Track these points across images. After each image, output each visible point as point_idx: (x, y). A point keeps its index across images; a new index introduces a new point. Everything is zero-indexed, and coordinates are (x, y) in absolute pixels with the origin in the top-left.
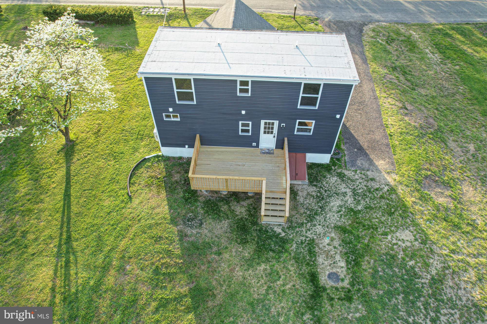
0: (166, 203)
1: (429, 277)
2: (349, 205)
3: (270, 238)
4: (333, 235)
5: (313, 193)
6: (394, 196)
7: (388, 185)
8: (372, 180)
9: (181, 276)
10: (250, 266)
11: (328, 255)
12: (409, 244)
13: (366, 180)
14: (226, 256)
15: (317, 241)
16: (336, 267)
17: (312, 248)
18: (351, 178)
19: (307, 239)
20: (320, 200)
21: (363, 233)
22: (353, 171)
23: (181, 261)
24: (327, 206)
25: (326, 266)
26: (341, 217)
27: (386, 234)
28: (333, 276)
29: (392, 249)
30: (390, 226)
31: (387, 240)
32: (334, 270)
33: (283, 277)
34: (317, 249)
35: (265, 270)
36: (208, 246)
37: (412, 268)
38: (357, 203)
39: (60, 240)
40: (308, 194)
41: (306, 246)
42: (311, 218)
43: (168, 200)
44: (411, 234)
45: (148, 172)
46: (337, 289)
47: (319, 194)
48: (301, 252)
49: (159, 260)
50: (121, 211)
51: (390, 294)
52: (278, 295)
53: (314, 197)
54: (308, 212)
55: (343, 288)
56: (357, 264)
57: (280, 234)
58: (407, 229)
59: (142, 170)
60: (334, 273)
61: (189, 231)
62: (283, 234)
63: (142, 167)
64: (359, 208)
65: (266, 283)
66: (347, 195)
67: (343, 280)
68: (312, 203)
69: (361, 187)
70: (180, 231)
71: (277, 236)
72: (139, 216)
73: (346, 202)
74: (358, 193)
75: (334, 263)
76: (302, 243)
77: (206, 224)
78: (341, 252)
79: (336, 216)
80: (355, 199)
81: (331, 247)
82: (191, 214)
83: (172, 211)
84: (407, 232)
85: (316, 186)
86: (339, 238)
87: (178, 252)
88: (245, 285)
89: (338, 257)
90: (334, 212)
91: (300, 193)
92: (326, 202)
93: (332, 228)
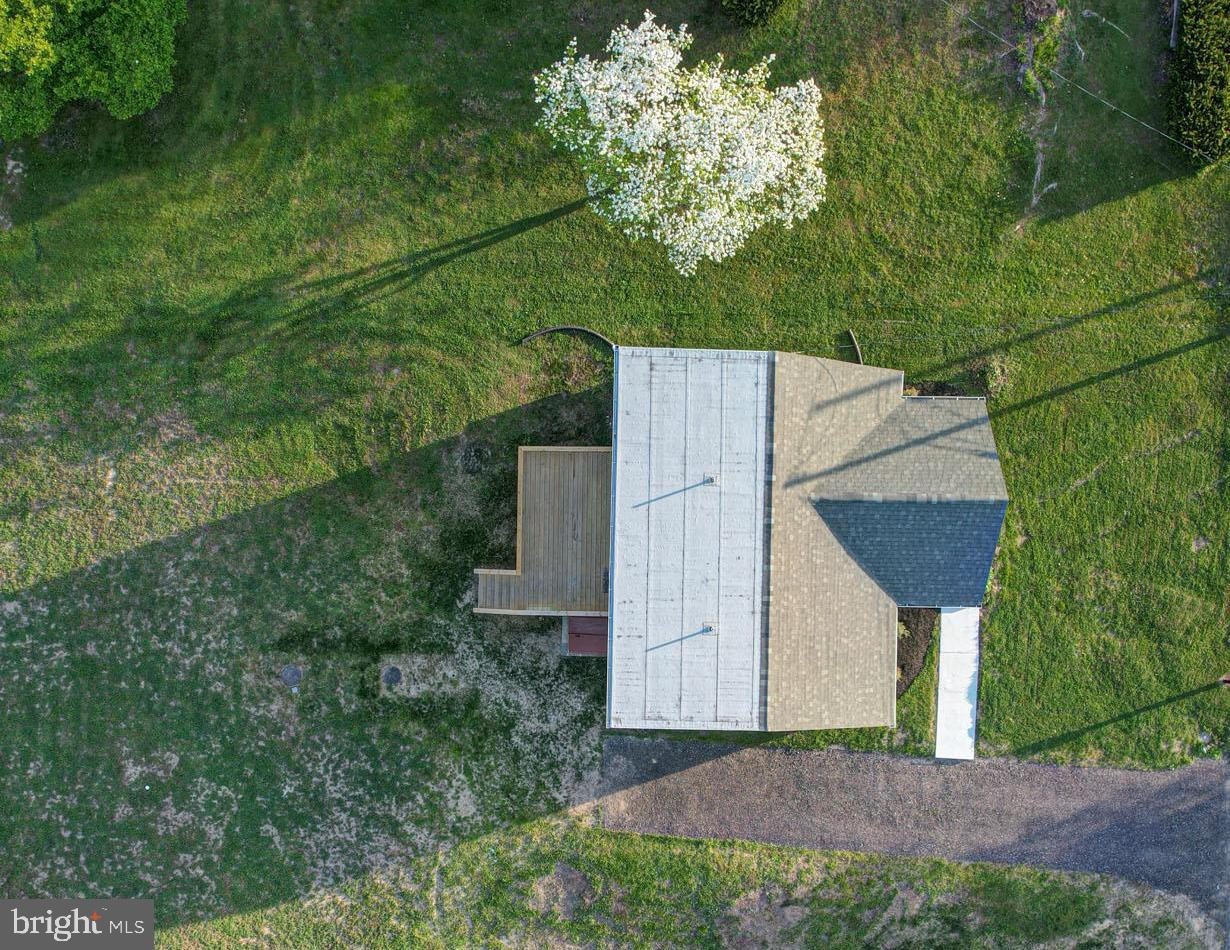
0: (510, 406)
1: (401, 819)
2: (522, 723)
3: (453, 584)
4: (462, 685)
5: (543, 664)
6: (542, 806)
7: (567, 802)
8: (579, 777)
9: (386, 453)
10: (406, 554)
11: (428, 672)
12: (451, 804)
13: (577, 764)
14: (421, 517)
15: (451, 658)
16: (409, 680)
17: (439, 648)
18: (581, 738)
19: (453, 643)
20: (528, 673)
21: (467, 735)
22: (600, 745)
23: (408, 450)
24: (518, 684)
25: (410, 667)
26: (497, 704)
27: (468, 772)
28: (395, 676)
29: (442, 776)
30: (482, 784)
31: (456, 771)
32: (403, 678)
33: (392, 601)
34: (438, 656)
35: (401, 576)
36: (437, 488)
37: (413, 799)
38: (526, 736)
39: (436, 250)
40: (542, 654)
41: (443, 639)
42: (493, 653)
43: (515, 410)
44: (470, 814)
45: (580, 358)
46: (377, 678)
47: (541, 672)
48: (431, 630)
49: (407, 417)
50: (493, 333)
51: (372, 753)
52: (366, 594)
53: (536, 663)
54: (503, 650)
55: (378, 687)
56: (416, 716)
57: (461, 600)
58: (478, 810)
59: (584, 347)
60: (400, 678)
61: (458, 455)
62: (460, 605)
63: (590, 345)
64: (516, 739)
65: (381, 576)
66: (543, 722)
67: (390, 689)
68: (523, 657)
69: (563, 751)
70: (456, 440)
71: (457, 594)
72: (483, 366)
73: (528, 718)
74: (549, 743)
75: (415, 680)
76: (448, 634)
77: (473, 481)
78: (434, 693)
79: (498, 695)
80: (535, 735)
81: (441, 678)
82: (490, 453)
83: (494, 421)
84: (472, 809)
85: (560, 669)
86: (457, 695)
87: (422, 443)
88: (378, 546)
89: (424, 687)
90: (506, 693)
91: (543, 639)
92: (525, 683)
93: (473, 685)
